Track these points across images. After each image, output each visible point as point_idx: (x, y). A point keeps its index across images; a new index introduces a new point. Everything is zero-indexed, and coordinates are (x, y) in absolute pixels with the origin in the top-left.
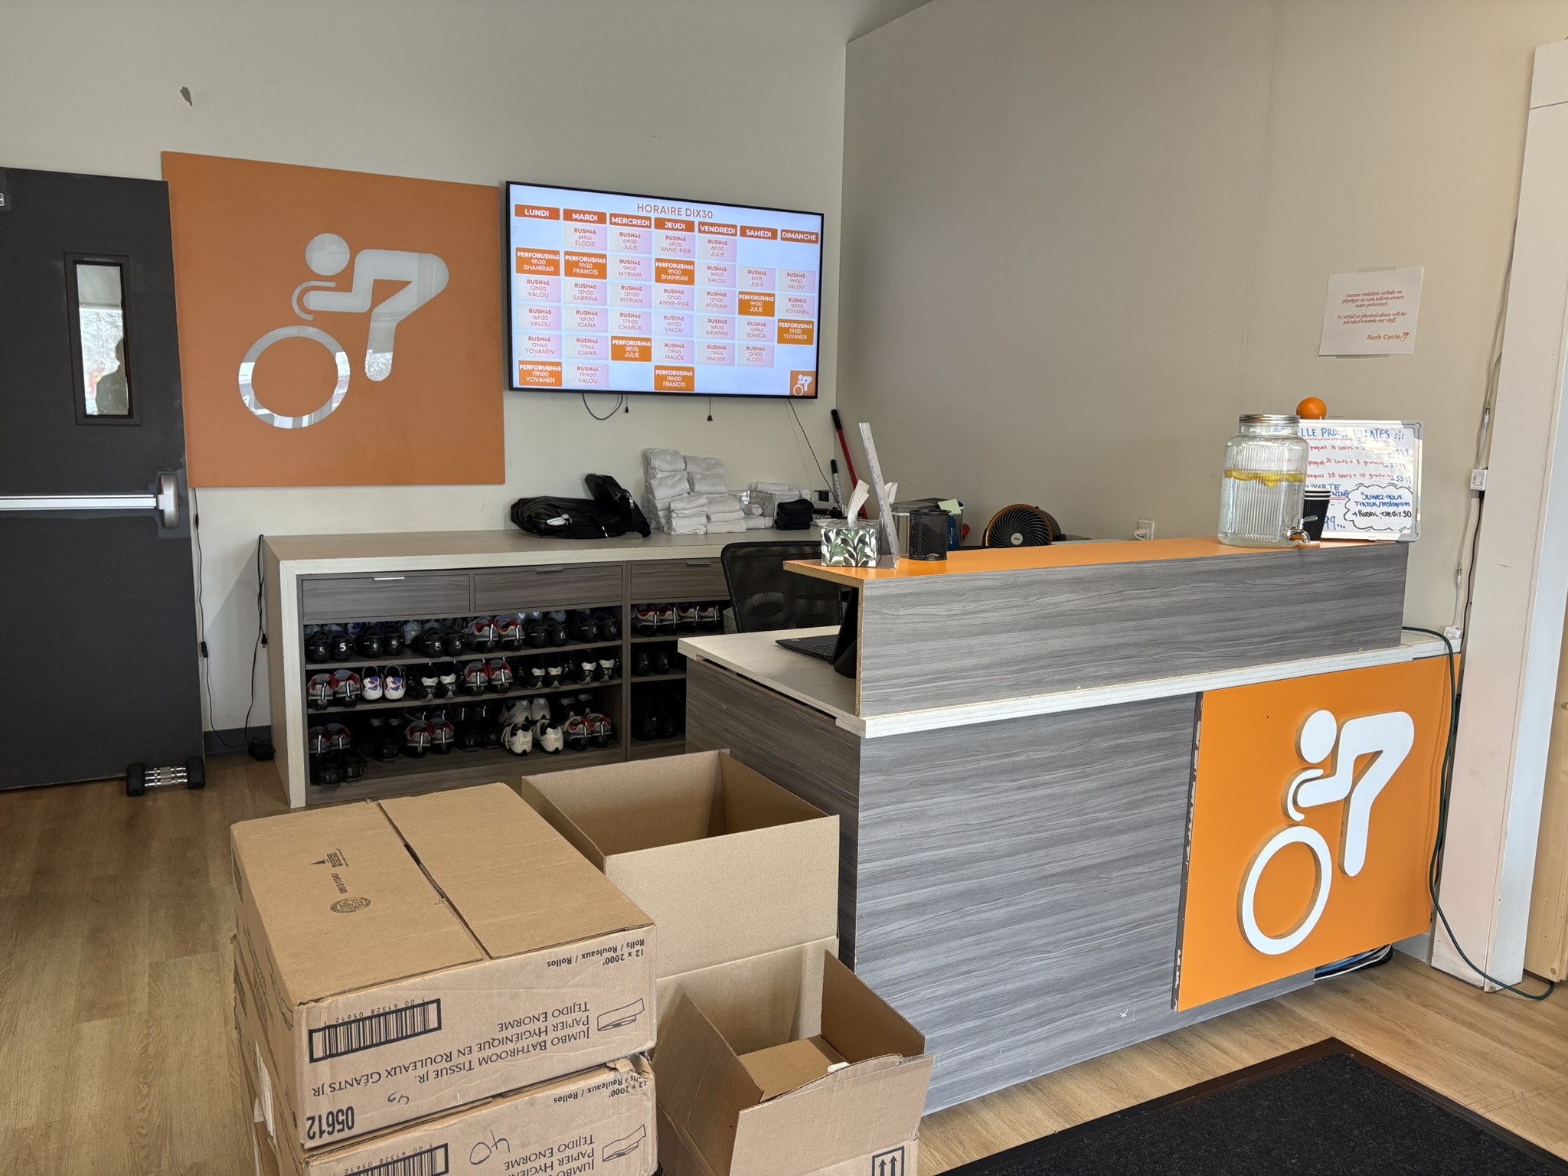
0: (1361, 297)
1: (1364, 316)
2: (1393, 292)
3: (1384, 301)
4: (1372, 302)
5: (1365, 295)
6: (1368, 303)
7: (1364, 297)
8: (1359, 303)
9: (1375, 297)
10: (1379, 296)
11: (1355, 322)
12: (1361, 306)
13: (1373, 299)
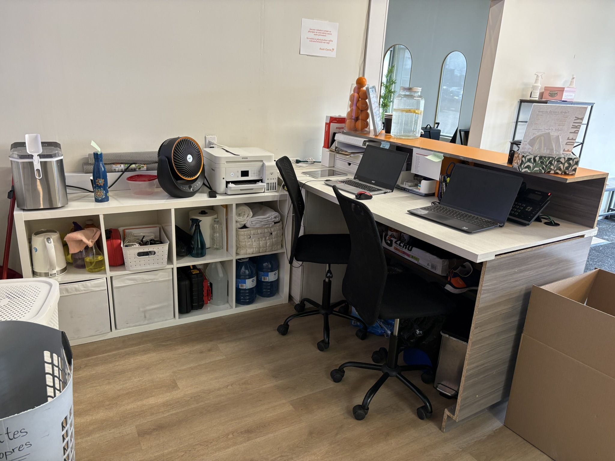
0: (316, 31)
1: (318, 39)
2: (328, 31)
3: (325, 35)
4: (320, 34)
5: (317, 30)
6: (318, 34)
7: (317, 31)
8: (315, 33)
9: (321, 32)
10: (323, 32)
11: (314, 41)
12: (316, 35)
13: (320, 33)
